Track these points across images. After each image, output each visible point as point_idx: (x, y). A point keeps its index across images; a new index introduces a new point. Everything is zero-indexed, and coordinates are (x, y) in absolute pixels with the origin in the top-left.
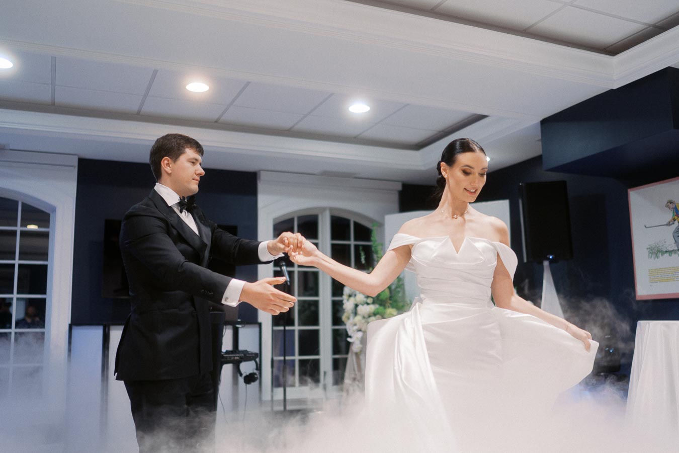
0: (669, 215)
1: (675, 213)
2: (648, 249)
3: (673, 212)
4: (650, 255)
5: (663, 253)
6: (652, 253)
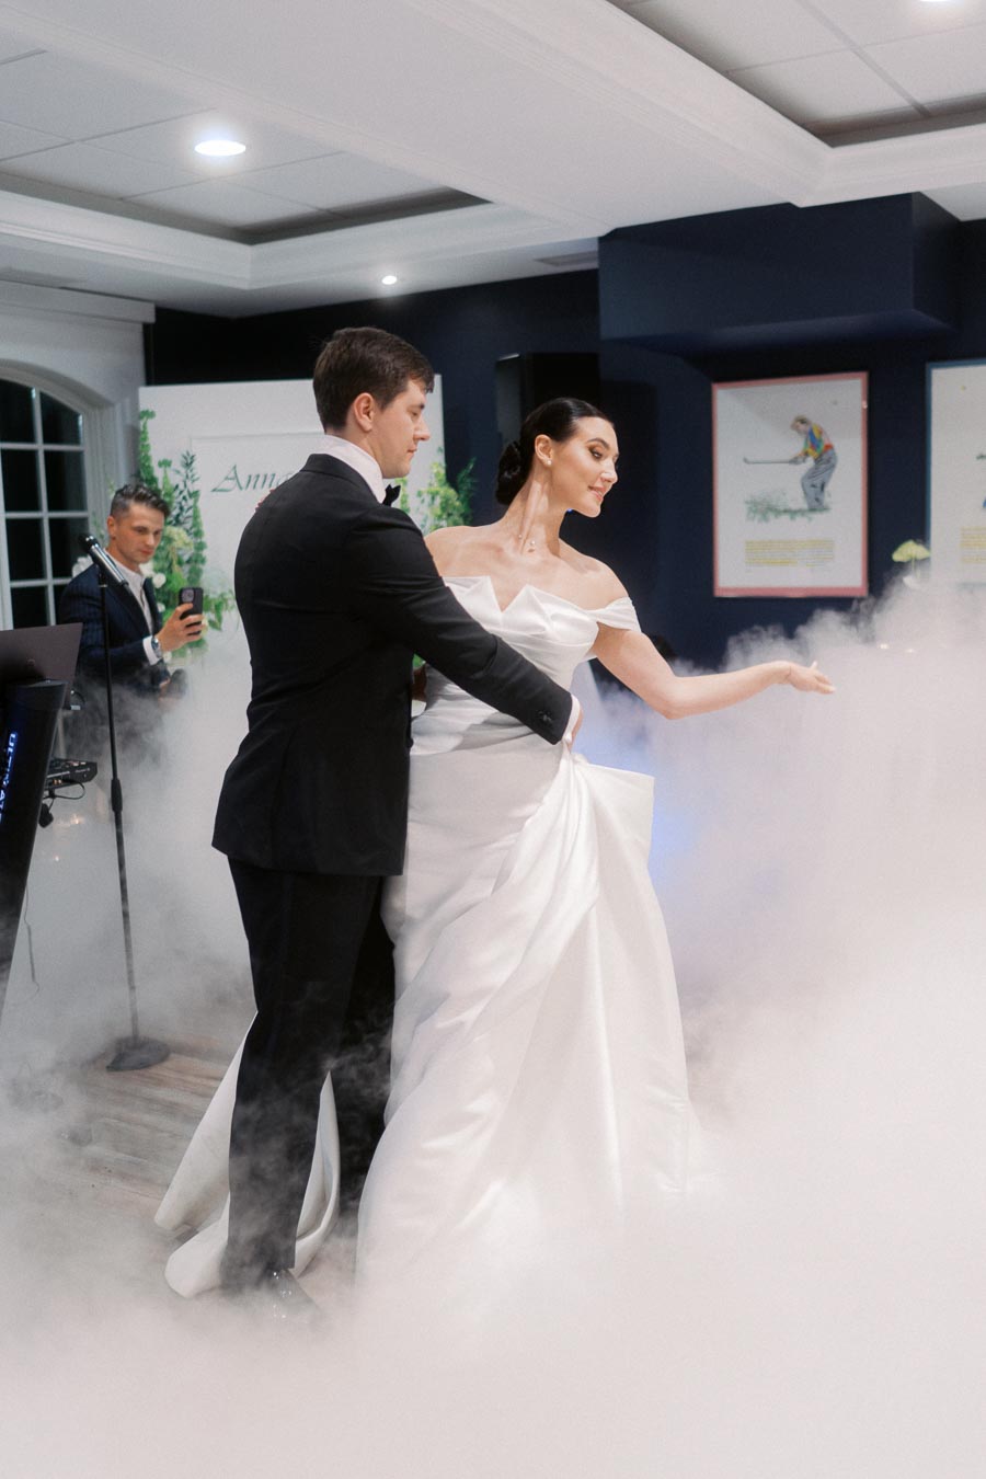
0: (797, 445)
1: (809, 443)
2: (747, 502)
3: (806, 440)
4: (752, 514)
5: (778, 512)
6: (755, 512)
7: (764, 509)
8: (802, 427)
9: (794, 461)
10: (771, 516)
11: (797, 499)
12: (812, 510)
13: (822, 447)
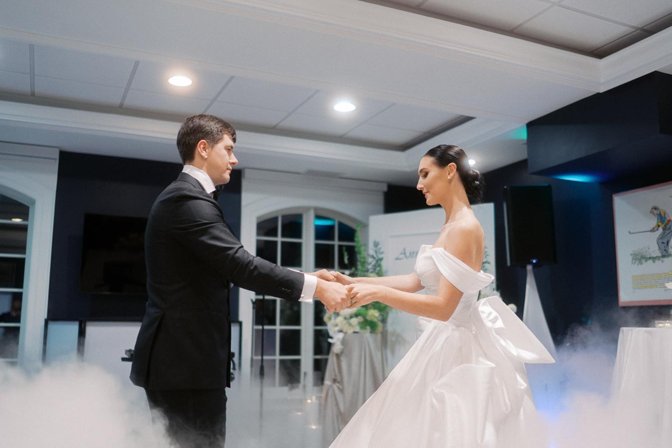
1: (659, 220)
2: (631, 255)
3: (658, 219)
4: (634, 261)
5: (647, 259)
6: (636, 259)
7: (640, 258)
8: (655, 212)
9: (653, 230)
10: (643, 261)
11: (655, 251)
12: (663, 256)
13: (666, 221)
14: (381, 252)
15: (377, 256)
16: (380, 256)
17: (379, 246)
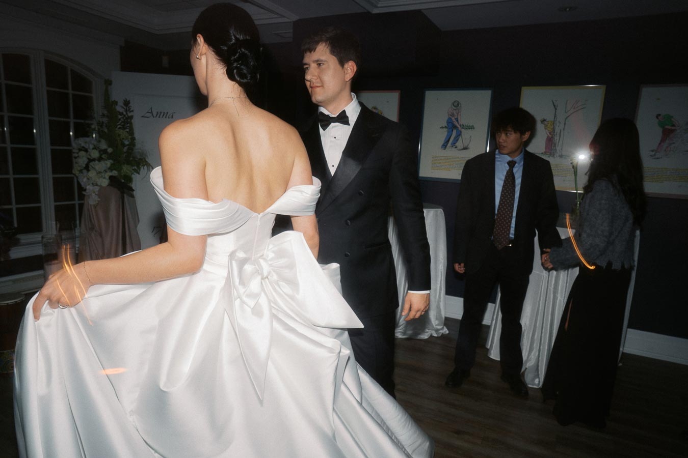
14: (131, 110)
15: (127, 114)
16: (130, 114)
17: (129, 105)
